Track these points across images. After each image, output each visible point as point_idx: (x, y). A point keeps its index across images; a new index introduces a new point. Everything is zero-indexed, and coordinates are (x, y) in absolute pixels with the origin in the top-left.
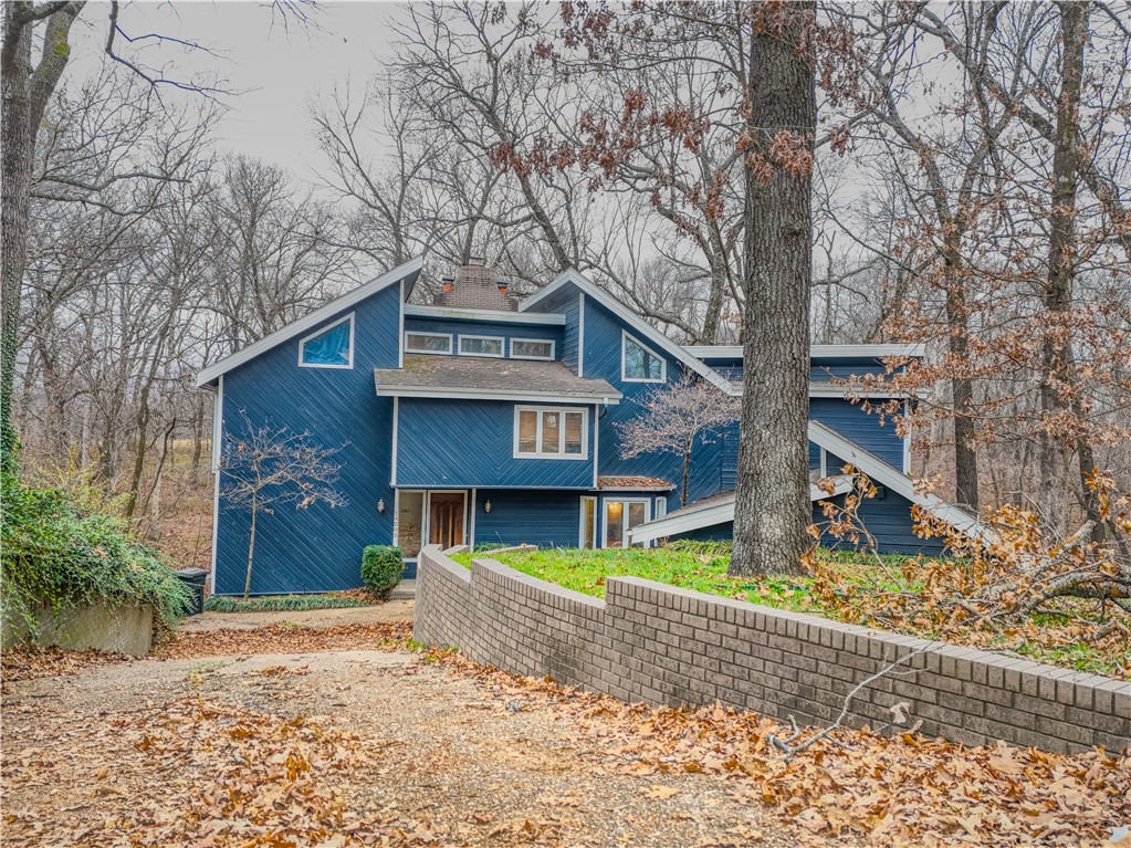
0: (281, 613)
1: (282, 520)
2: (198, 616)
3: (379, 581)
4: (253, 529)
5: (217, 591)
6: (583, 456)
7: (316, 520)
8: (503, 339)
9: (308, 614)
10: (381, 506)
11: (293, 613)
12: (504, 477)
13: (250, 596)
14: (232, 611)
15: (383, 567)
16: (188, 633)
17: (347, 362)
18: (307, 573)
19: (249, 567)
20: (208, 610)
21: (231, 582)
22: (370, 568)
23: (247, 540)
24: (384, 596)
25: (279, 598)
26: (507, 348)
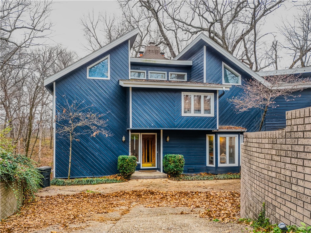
0: (85, 186)
1: (83, 145)
2: (48, 188)
3: (126, 171)
4: (71, 149)
5: (56, 176)
6: (212, 115)
7: (97, 145)
8: (166, 73)
9: (97, 186)
10: (124, 139)
11: (90, 186)
12: (178, 124)
13: (70, 178)
14: (63, 185)
15: (128, 164)
16: (41, 197)
17: (107, 77)
18: (93, 168)
19: (70, 166)
20: (52, 185)
21: (62, 172)
22: (123, 165)
23: (68, 153)
24: (128, 177)
25: (83, 179)
26: (168, 76)
